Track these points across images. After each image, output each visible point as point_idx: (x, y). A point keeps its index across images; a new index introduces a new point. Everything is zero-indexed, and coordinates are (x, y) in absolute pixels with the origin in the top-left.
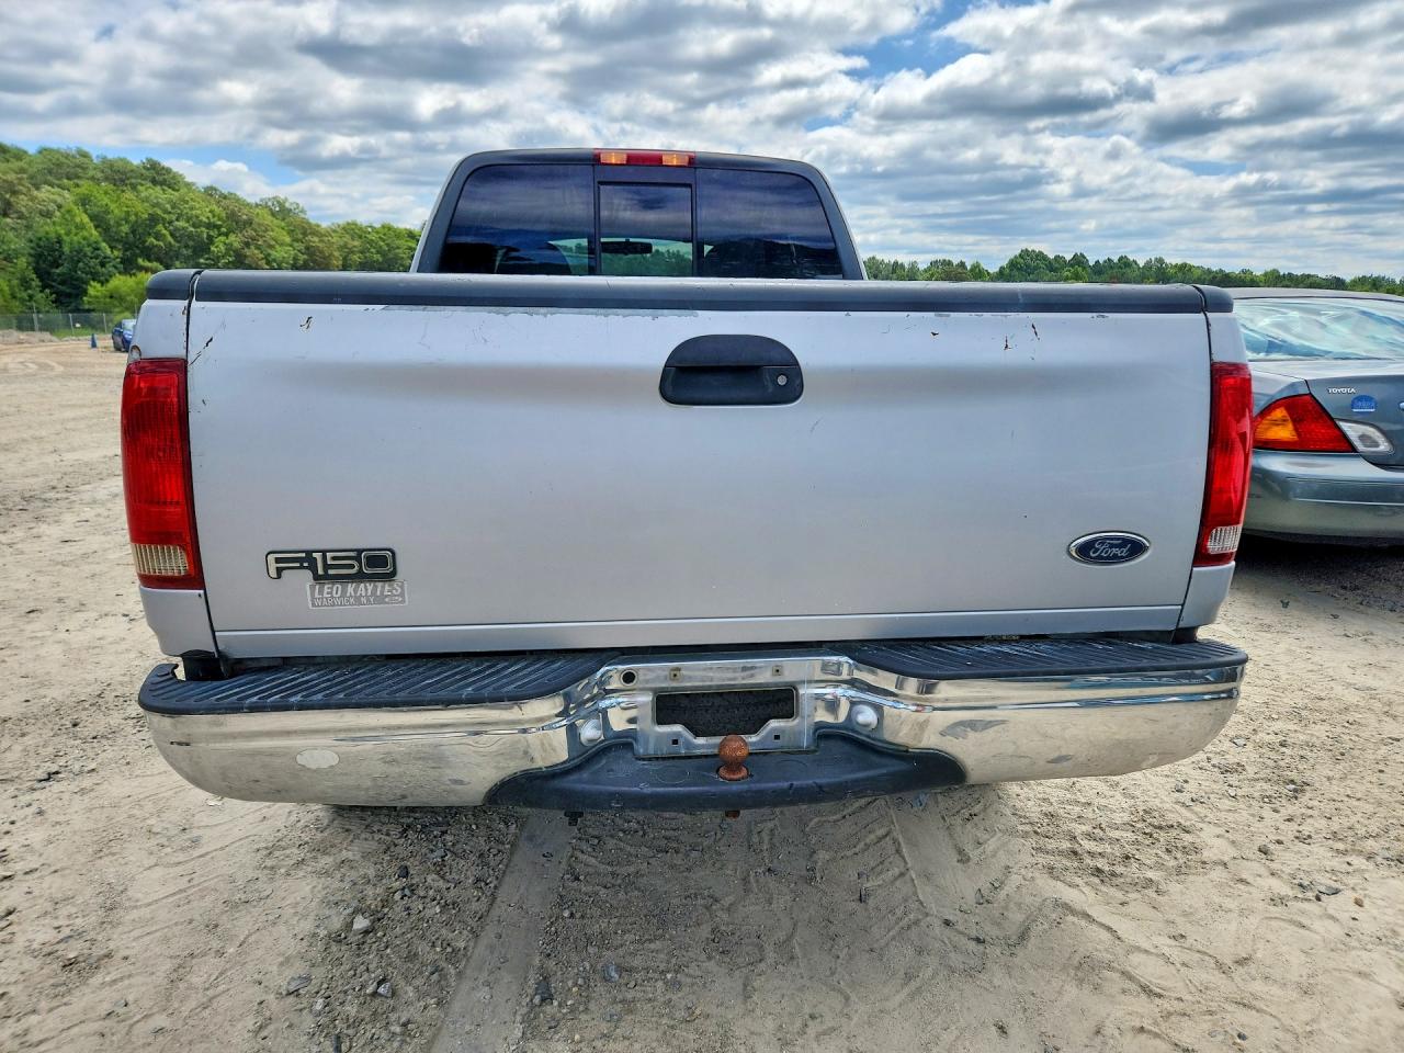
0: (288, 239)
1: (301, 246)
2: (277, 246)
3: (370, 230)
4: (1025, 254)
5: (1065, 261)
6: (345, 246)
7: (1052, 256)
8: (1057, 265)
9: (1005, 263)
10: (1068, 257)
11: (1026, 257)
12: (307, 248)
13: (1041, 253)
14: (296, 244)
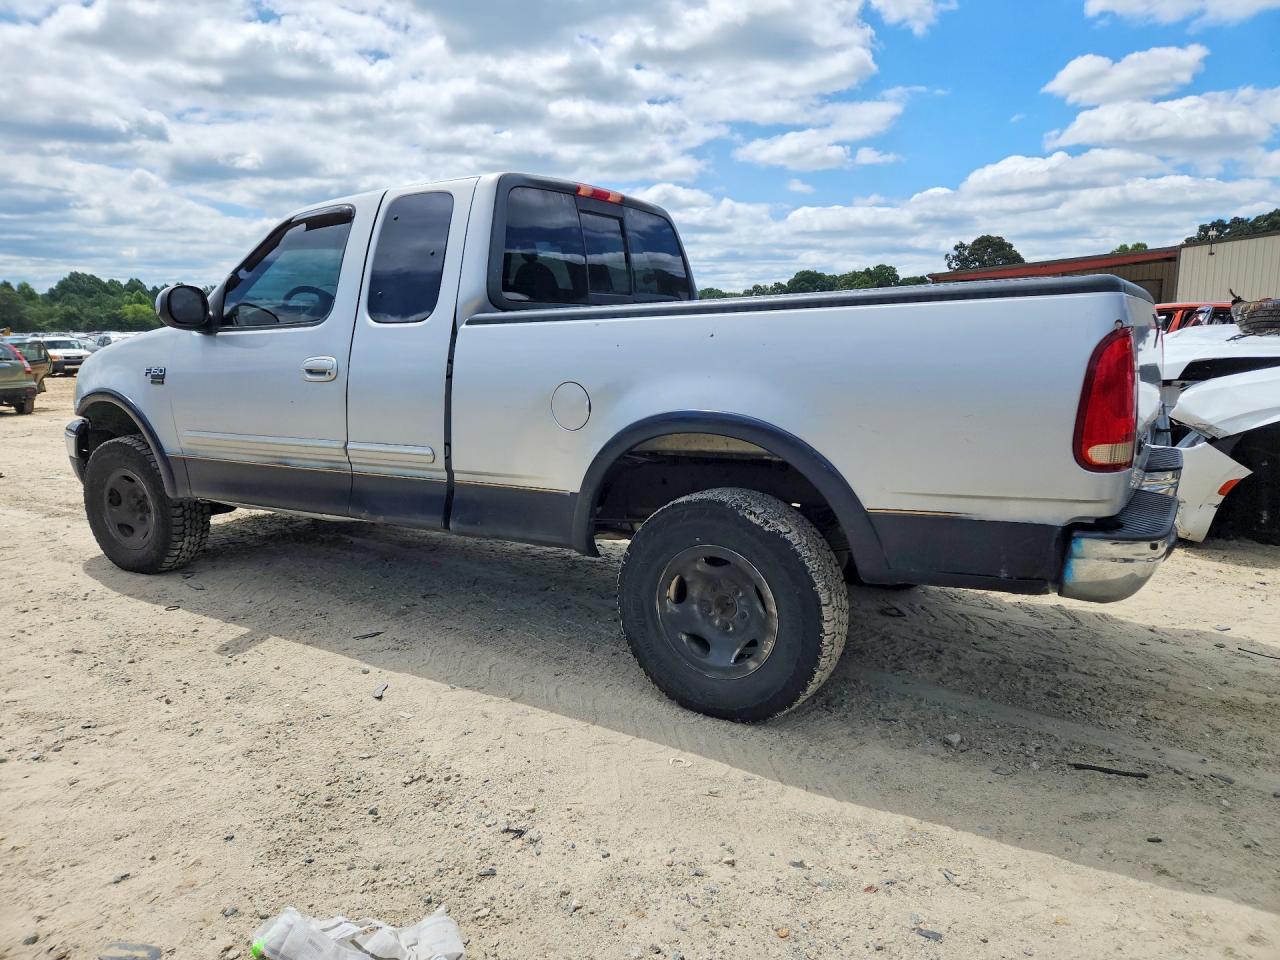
4: (75, 276)
5: (121, 285)
7: (106, 280)
8: (113, 289)
9: (54, 285)
10: (124, 282)
11: (76, 279)
13: (93, 276)
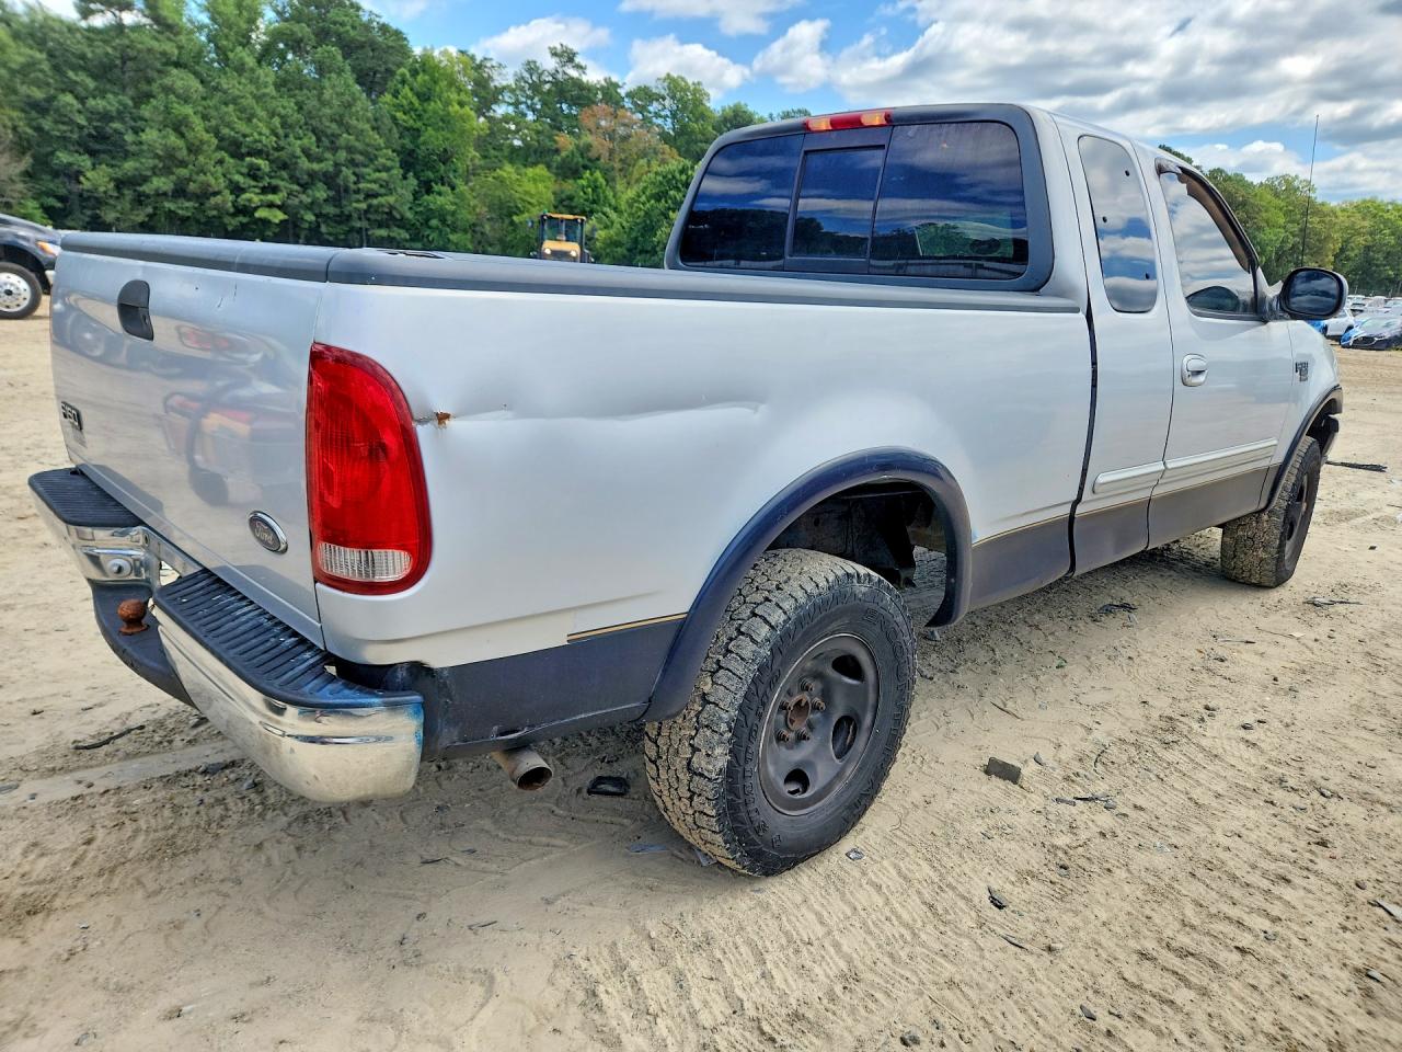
0: (1282, 221)
1: (1295, 228)
2: (1266, 228)
3: (1390, 207)
6: (1352, 227)
12: (1303, 230)
14: (1290, 225)
